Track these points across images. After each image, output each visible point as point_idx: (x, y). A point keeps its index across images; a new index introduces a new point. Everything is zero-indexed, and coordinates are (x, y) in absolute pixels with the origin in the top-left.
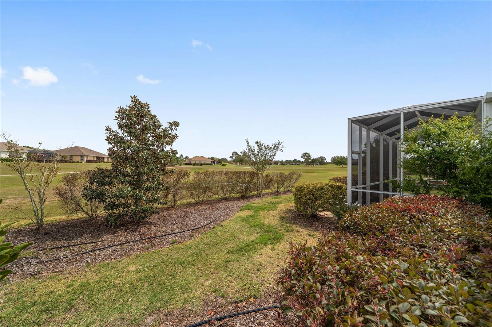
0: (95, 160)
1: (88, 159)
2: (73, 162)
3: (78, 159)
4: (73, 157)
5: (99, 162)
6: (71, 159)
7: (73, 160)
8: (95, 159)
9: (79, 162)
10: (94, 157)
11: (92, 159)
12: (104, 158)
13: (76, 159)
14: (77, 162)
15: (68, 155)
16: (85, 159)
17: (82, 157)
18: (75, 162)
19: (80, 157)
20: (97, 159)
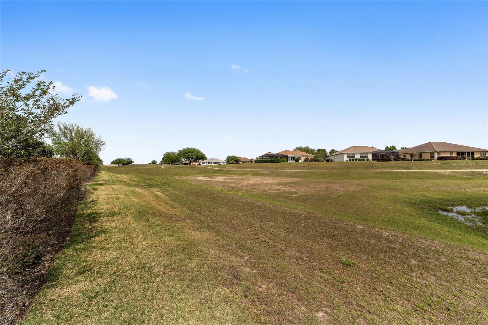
0: (454, 157)
1: (441, 156)
2: (422, 160)
3: (428, 156)
4: (423, 154)
5: (460, 159)
6: (421, 157)
7: (423, 158)
8: (455, 155)
9: (428, 160)
10: (451, 153)
11: (449, 156)
12: (473, 153)
14: (426, 160)
15: (416, 153)
16: (436, 156)
17: (432, 154)
18: (424, 160)
19: (429, 154)
20: (457, 155)
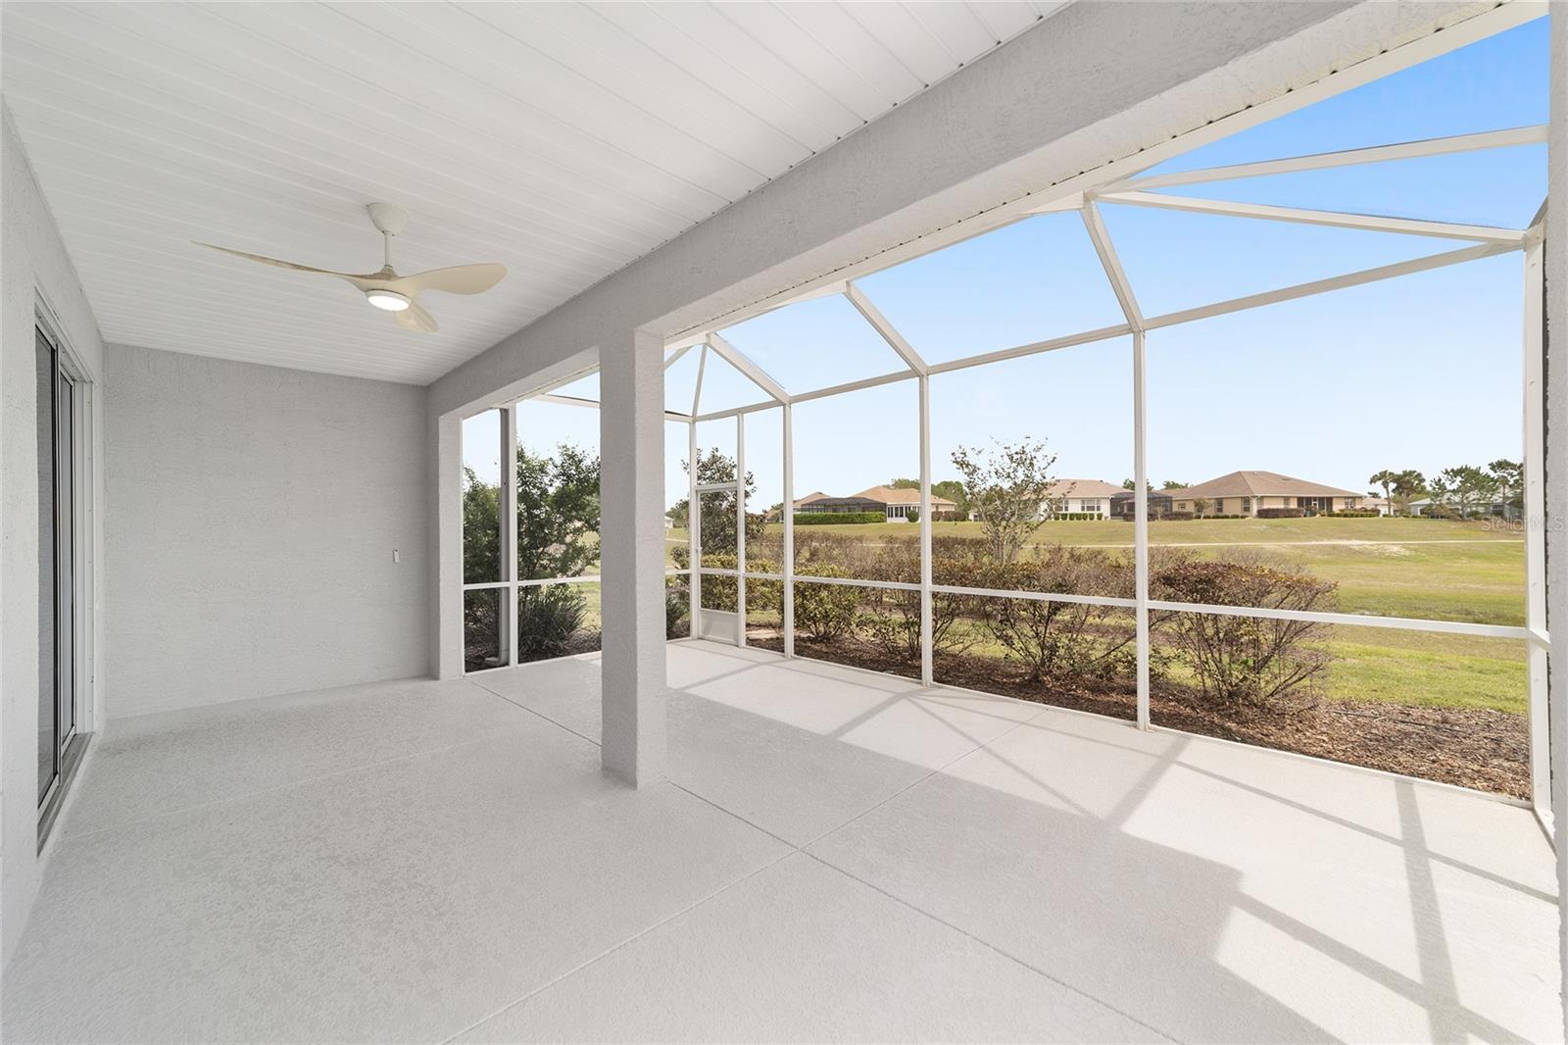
0: (1293, 510)
1: (1265, 507)
2: (1223, 517)
3: (1237, 507)
4: (1224, 502)
5: (1305, 516)
6: (1220, 510)
7: (1226, 512)
8: (1293, 505)
9: (1237, 517)
10: (1287, 499)
11: (1282, 506)
12: (1330, 500)
13: (1233, 507)
14: (1233, 517)
15: (1209, 498)
16: (1255, 508)
17: (1246, 501)
18: (1227, 517)
19: (1241, 500)
20: (1298, 505)
